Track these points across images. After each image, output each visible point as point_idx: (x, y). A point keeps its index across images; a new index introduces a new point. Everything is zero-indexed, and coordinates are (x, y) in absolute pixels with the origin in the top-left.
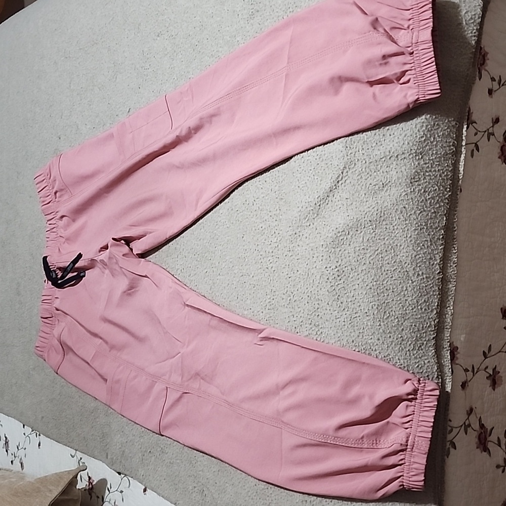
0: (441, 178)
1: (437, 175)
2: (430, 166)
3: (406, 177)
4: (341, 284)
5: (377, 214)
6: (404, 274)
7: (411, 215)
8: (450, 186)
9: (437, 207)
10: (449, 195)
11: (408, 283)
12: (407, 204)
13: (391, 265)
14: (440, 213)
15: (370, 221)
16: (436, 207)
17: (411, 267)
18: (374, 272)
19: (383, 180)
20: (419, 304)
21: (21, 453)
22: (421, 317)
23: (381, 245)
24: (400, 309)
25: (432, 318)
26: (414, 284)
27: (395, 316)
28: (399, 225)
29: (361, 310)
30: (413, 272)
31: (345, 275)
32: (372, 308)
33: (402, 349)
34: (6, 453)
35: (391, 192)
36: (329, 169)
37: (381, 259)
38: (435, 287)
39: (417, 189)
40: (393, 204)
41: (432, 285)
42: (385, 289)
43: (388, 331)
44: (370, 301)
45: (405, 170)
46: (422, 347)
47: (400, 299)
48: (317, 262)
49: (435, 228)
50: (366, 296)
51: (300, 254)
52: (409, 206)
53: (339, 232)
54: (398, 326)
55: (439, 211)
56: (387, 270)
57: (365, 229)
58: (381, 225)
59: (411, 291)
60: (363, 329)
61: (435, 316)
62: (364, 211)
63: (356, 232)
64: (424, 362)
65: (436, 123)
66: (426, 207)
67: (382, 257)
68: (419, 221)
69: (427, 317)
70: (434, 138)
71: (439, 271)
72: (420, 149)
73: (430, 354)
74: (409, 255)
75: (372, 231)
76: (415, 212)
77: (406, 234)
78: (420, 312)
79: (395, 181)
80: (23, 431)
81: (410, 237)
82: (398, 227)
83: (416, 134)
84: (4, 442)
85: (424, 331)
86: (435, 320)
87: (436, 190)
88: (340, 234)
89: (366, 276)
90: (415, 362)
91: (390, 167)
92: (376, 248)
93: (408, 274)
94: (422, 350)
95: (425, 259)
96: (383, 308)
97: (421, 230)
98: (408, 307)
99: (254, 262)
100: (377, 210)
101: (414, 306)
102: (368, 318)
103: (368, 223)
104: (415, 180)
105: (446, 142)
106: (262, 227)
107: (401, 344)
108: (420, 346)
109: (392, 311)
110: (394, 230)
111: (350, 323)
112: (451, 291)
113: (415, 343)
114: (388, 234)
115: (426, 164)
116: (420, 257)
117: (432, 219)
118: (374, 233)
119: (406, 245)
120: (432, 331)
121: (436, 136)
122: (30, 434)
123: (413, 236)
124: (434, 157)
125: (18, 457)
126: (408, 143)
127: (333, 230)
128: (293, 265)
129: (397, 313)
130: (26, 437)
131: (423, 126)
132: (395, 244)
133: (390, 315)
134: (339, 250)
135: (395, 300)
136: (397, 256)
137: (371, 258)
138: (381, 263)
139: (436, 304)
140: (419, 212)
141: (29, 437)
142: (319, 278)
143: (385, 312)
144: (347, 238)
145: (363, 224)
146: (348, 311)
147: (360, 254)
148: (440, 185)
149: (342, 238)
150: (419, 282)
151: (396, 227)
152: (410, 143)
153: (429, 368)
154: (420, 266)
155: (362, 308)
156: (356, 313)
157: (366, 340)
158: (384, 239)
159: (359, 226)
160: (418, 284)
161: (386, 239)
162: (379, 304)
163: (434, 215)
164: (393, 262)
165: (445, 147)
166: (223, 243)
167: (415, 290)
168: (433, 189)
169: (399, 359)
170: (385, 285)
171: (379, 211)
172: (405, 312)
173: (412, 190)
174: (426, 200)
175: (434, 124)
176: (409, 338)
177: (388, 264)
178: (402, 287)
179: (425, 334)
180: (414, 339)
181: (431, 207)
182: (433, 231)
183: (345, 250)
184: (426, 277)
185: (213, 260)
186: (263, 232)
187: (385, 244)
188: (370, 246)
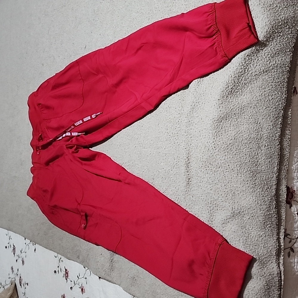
0: (279, 87)
1: (277, 85)
2: (272, 80)
3: (256, 87)
4: (216, 152)
5: (239, 110)
6: (256, 146)
7: (260, 109)
8: (285, 91)
9: (278, 105)
10: (285, 97)
11: (259, 151)
12: (257, 103)
13: (248, 140)
14: (279, 109)
15: (235, 114)
16: (276, 104)
17: (260, 141)
18: (237, 144)
19: (242, 88)
20: (266, 164)
21: (23, 255)
22: (267, 172)
23: (241, 128)
24: (254, 166)
25: (274, 172)
26: (263, 151)
27: (250, 171)
28: (253, 116)
29: (229, 167)
30: (262, 145)
31: (219, 147)
32: (237, 166)
33: (255, 191)
34: (14, 255)
35: (247, 96)
36: (211, 81)
37: (241, 136)
38: (276, 153)
39: (264, 94)
40: (249, 104)
41: (274, 152)
42: (244, 154)
43: (246, 180)
44: (235, 162)
45: (256, 82)
46: (268, 190)
47: (254, 161)
48: (202, 139)
49: (275, 118)
50: (232, 159)
51: (192, 134)
52: (259, 104)
53: (215, 121)
54: (253, 177)
55: (279, 107)
56: (246, 143)
57: (231, 119)
58: (242, 116)
59: (260, 156)
60: (231, 178)
61: (276, 171)
62: (230, 108)
63: (226, 120)
64: (268, 199)
65: (277, 53)
66: (270, 105)
67: (242, 135)
68: (265, 114)
69: (271, 172)
70: (275, 62)
71: (278, 144)
72: (266, 69)
73: (273, 194)
74: (259, 134)
75: (236, 120)
76: (262, 108)
77: (257, 121)
78: (267, 169)
79: (249, 89)
80: (25, 241)
81: (260, 123)
82: (252, 117)
83: (264, 59)
84: (13, 249)
85: (269, 180)
86: (276, 173)
87: (276, 94)
88: (216, 121)
89: (232, 147)
90: (262, 199)
91: (247, 80)
92: (238, 130)
93: (258, 145)
94: (267, 191)
95: (269, 136)
96: (243, 166)
97: (266, 119)
98: (259, 166)
99: (165, 140)
100: (239, 107)
101: (262, 165)
102: (234, 172)
103: (233, 115)
104: (263, 88)
105: (284, 64)
106: (170, 118)
107: (254, 188)
108: (267, 189)
109: (249, 167)
110: (249, 119)
111: (223, 175)
112: (287, 156)
113: (263, 187)
114: (246, 121)
115: (269, 78)
116: (266, 135)
117: (274, 112)
118: (237, 121)
119: (257, 128)
120: (274, 180)
121: (277, 60)
122: (29, 244)
123: (261, 123)
124: (275, 74)
125: (21, 257)
126: (259, 65)
127: (211, 120)
128: (188, 141)
129: (252, 169)
130: (26, 246)
131: (269, 54)
132: (250, 127)
133: (247, 170)
134: (215, 131)
135: (251, 161)
136: (252, 134)
137: (236, 136)
138: (241, 139)
139: (277, 164)
140: (265, 108)
141: (28, 245)
142: (203, 148)
143: (244, 168)
144: (220, 124)
145: (230, 116)
146: (222, 168)
147: (228, 134)
148: (279, 91)
149: (217, 124)
150: (266, 150)
151: (251, 117)
152: (260, 65)
153: (271, 203)
154: (266, 141)
155: (230, 167)
156: (226, 169)
157: (233, 185)
158: (243, 124)
159: (227, 117)
160: (265, 152)
161: (244, 124)
162: (241, 164)
163: (275, 109)
164: (249, 138)
165: (283, 67)
166: (146, 129)
167: (263, 155)
168: (274, 93)
169: (252, 196)
170: (244, 152)
171: (240, 108)
172: (257, 169)
173: (260, 94)
174: (270, 101)
175: (276, 53)
176: (260, 184)
177: (246, 139)
178: (255, 153)
179: (269, 182)
180: (263, 185)
181: (273, 105)
182: (274, 120)
183: (219, 132)
184: (270, 147)
185: (140, 139)
186: (171, 121)
187: (244, 127)
188: (235, 129)
